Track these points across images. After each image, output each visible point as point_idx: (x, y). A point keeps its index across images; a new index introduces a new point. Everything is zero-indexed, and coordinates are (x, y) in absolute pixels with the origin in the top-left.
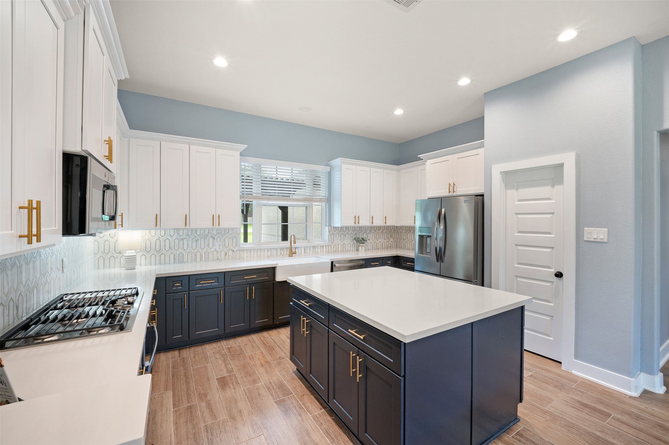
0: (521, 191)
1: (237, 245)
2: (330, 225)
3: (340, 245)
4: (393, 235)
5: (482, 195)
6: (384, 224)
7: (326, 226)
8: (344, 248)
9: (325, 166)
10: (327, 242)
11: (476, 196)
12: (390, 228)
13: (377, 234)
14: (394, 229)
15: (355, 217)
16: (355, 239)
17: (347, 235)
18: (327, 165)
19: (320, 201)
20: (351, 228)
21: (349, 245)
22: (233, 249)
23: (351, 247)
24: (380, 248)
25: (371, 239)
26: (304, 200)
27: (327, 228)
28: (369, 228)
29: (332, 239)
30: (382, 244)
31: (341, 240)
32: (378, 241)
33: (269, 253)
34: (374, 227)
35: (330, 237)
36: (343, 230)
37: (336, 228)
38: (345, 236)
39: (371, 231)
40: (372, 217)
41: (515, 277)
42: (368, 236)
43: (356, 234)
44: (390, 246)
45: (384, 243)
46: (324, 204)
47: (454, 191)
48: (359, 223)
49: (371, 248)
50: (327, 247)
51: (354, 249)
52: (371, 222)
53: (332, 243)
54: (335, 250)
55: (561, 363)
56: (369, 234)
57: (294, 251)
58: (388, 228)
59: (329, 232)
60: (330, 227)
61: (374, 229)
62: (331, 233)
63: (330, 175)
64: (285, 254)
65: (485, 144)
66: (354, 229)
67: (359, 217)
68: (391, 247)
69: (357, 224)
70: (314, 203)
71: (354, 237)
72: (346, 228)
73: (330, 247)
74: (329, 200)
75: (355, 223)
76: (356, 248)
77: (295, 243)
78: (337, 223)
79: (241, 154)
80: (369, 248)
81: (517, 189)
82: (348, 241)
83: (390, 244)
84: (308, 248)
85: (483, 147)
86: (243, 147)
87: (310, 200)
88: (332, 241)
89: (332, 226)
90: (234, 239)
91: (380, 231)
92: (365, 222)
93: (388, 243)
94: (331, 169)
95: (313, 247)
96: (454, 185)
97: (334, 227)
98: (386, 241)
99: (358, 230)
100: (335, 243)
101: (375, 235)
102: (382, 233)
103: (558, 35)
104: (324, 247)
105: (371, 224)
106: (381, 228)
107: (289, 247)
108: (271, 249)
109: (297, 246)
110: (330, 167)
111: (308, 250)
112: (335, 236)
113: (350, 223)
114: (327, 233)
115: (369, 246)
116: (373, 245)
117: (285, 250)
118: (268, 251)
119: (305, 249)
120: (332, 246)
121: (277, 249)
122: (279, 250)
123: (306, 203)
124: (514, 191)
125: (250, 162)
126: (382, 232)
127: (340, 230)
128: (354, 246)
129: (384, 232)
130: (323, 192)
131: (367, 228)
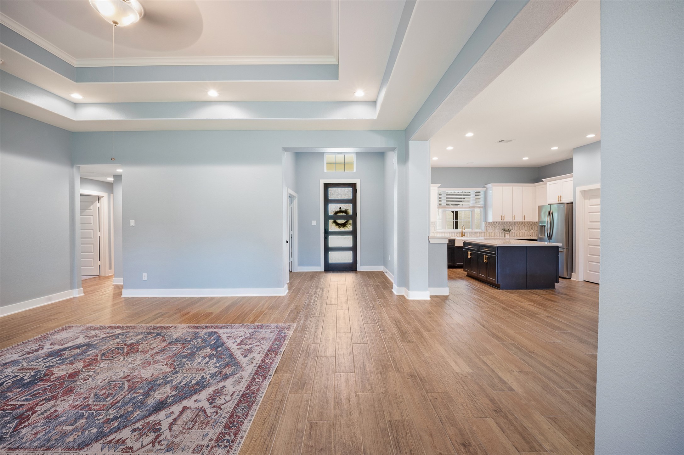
0: (591, 200)
1: (435, 230)
2: (486, 221)
3: (492, 233)
4: (534, 228)
5: (572, 203)
6: (524, 220)
7: (483, 221)
8: (495, 235)
9: (483, 188)
10: (484, 230)
11: (567, 203)
12: (530, 223)
13: (520, 227)
14: (534, 224)
15: (502, 216)
16: (503, 229)
17: (497, 227)
18: (484, 187)
19: (479, 207)
20: (500, 223)
21: (499, 233)
22: (433, 232)
23: (500, 234)
24: (522, 236)
25: (515, 231)
26: (470, 208)
27: (484, 223)
28: (514, 223)
29: (487, 229)
30: (524, 233)
31: (493, 230)
32: (521, 231)
33: (450, 235)
34: (518, 222)
35: (486, 228)
36: (494, 224)
37: (489, 223)
38: (496, 227)
39: (515, 225)
40: (514, 216)
41: (588, 245)
42: (512, 228)
43: (504, 226)
44: (530, 235)
45: (525, 233)
46: (482, 209)
47: (560, 201)
48: (504, 220)
49: (515, 236)
50: (484, 234)
51: (502, 236)
52: (513, 219)
53: (487, 231)
54: (489, 235)
55: (599, 284)
56: (514, 227)
57: (464, 234)
58: (529, 223)
59: (485, 225)
60: (486, 222)
61: (518, 224)
62: (486, 225)
63: (486, 193)
64: (459, 236)
65: (574, 176)
66: (502, 223)
67: (504, 216)
68: (532, 236)
69: (503, 220)
70: (476, 209)
71: (502, 228)
72: (497, 222)
73: (485, 233)
74: (485, 207)
75: (502, 220)
76: (504, 235)
77: (464, 230)
78: (490, 220)
79: (438, 188)
80: (514, 236)
81: (589, 200)
82: (498, 231)
83: (531, 234)
84: (472, 233)
85: (572, 177)
86: (439, 185)
87: (473, 207)
88: (487, 230)
89: (487, 221)
90: (434, 227)
91: (523, 225)
92: (508, 219)
93: (529, 233)
94: (486, 190)
95: (475, 233)
96: (560, 197)
97: (488, 222)
98: (527, 232)
99: (505, 224)
100: (489, 231)
101: (519, 228)
102: (524, 227)
103: (587, 135)
104: (482, 233)
105: (513, 220)
106: (523, 223)
107: (461, 232)
108: (451, 233)
109: (465, 232)
110: (485, 188)
111: (472, 235)
112: (489, 227)
113: (499, 220)
114: (484, 226)
115: (514, 234)
116: (516, 234)
117: (459, 234)
118: (450, 234)
119: (470, 234)
120: (487, 233)
121: (454, 233)
122: (455, 234)
123: (470, 209)
124: (588, 201)
125: (442, 190)
126: (524, 225)
127: (492, 224)
128: (502, 233)
129: (526, 226)
130: (481, 203)
131: (512, 223)
